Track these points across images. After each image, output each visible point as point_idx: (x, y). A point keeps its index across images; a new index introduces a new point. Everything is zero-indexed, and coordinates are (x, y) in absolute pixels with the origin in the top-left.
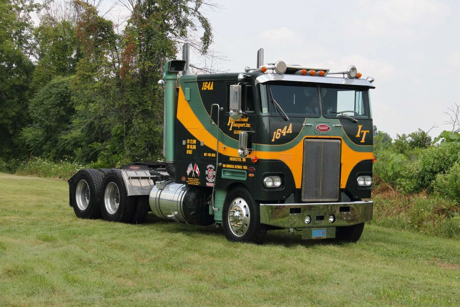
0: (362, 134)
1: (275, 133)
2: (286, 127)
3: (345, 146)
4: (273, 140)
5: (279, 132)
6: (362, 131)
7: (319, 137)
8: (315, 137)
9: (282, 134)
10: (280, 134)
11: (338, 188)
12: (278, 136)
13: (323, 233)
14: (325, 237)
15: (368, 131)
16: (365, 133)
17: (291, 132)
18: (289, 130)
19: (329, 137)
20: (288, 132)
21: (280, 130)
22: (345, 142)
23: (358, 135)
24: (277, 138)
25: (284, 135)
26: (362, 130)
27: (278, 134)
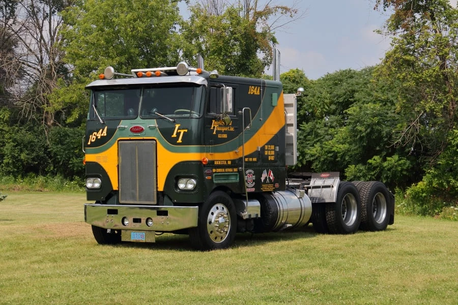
0: (178, 134)
1: (91, 136)
2: (101, 130)
3: (160, 147)
4: (89, 143)
5: (95, 135)
6: (179, 131)
7: (132, 138)
8: (128, 138)
9: (97, 137)
10: (95, 137)
11: (155, 190)
12: (93, 139)
13: (142, 236)
14: (144, 240)
15: (186, 131)
16: (182, 132)
17: (105, 135)
18: (104, 132)
19: (142, 138)
20: (102, 135)
21: (96, 133)
22: (161, 143)
23: (174, 135)
24: (93, 141)
25: (99, 137)
26: (179, 129)
27: (93, 137)
